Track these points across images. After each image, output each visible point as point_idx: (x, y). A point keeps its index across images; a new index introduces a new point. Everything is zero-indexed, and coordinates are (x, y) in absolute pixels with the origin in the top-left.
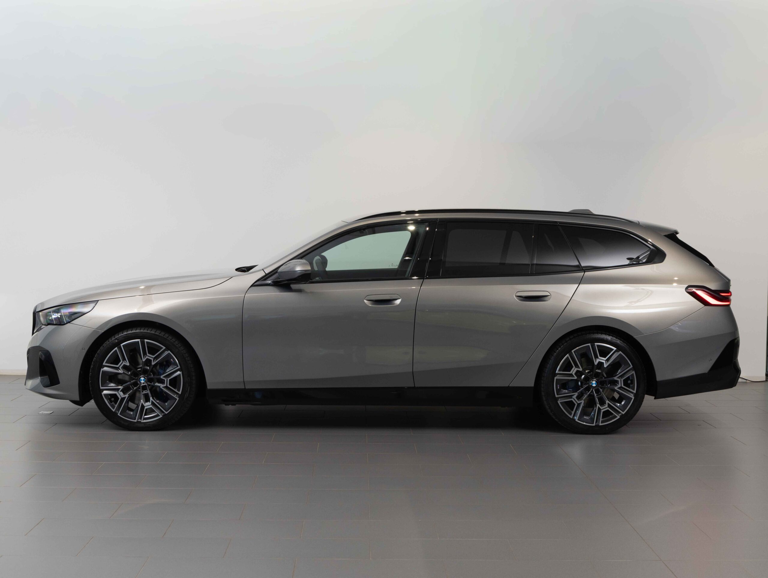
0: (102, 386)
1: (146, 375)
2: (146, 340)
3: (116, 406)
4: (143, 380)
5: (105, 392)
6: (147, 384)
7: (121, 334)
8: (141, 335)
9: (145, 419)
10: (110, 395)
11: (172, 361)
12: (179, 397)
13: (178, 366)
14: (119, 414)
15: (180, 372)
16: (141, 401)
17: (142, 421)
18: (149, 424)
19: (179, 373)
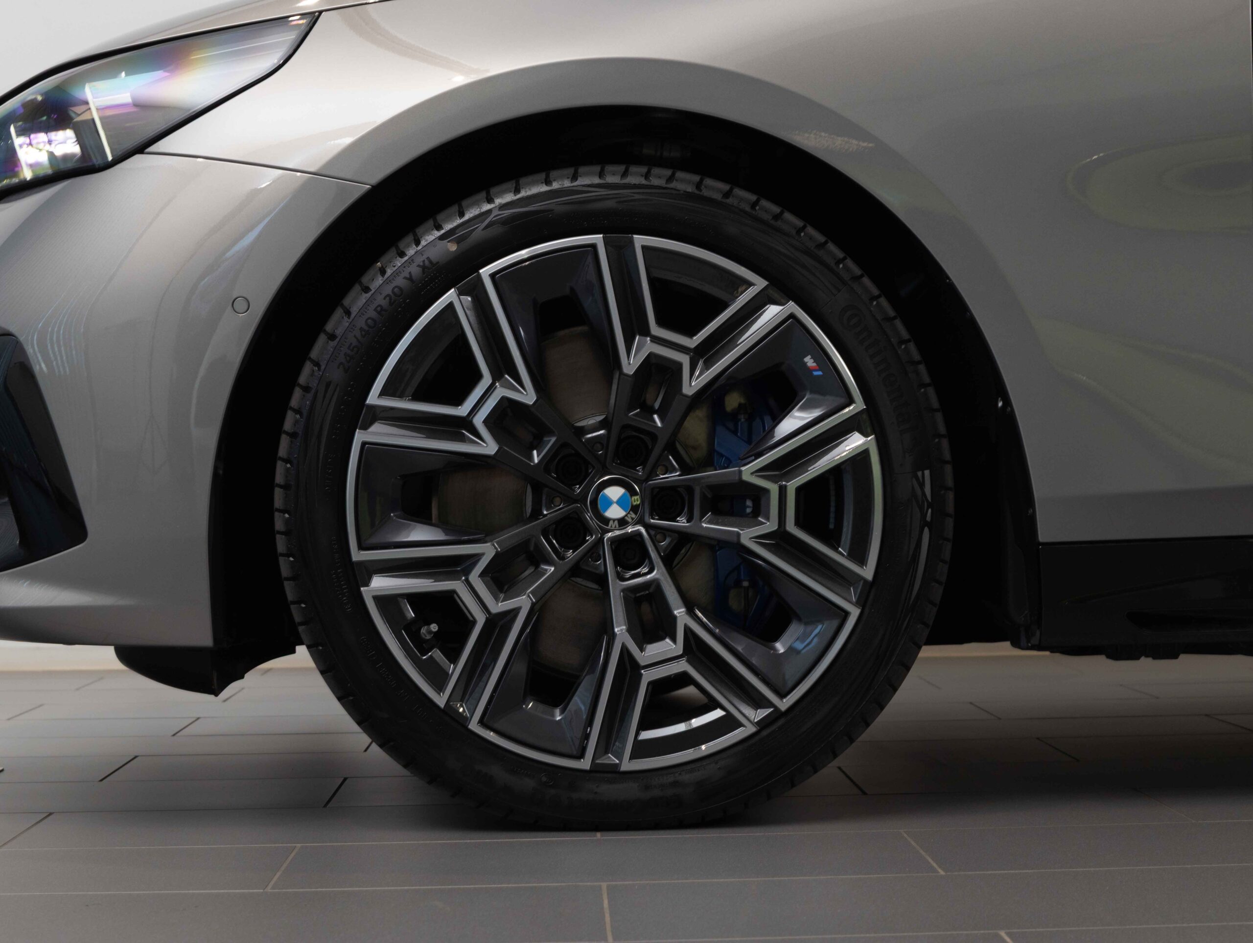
0: (361, 547)
1: (640, 471)
2: (640, 240)
3: (456, 671)
4: (620, 502)
5: (380, 583)
6: (647, 527)
7: (477, 204)
8: (610, 204)
9: (643, 749)
10: (416, 599)
11: (810, 370)
12: (861, 603)
13: (851, 401)
14: (474, 726)
15: (865, 435)
16: (613, 636)
17: (627, 765)
18: (675, 784)
19: (855, 442)
